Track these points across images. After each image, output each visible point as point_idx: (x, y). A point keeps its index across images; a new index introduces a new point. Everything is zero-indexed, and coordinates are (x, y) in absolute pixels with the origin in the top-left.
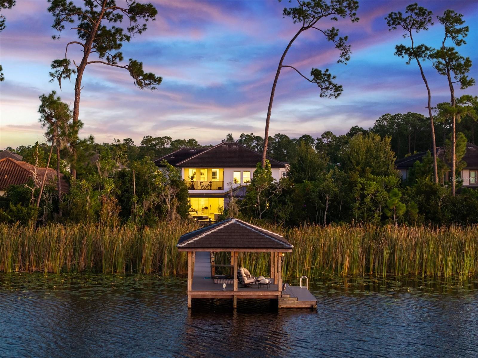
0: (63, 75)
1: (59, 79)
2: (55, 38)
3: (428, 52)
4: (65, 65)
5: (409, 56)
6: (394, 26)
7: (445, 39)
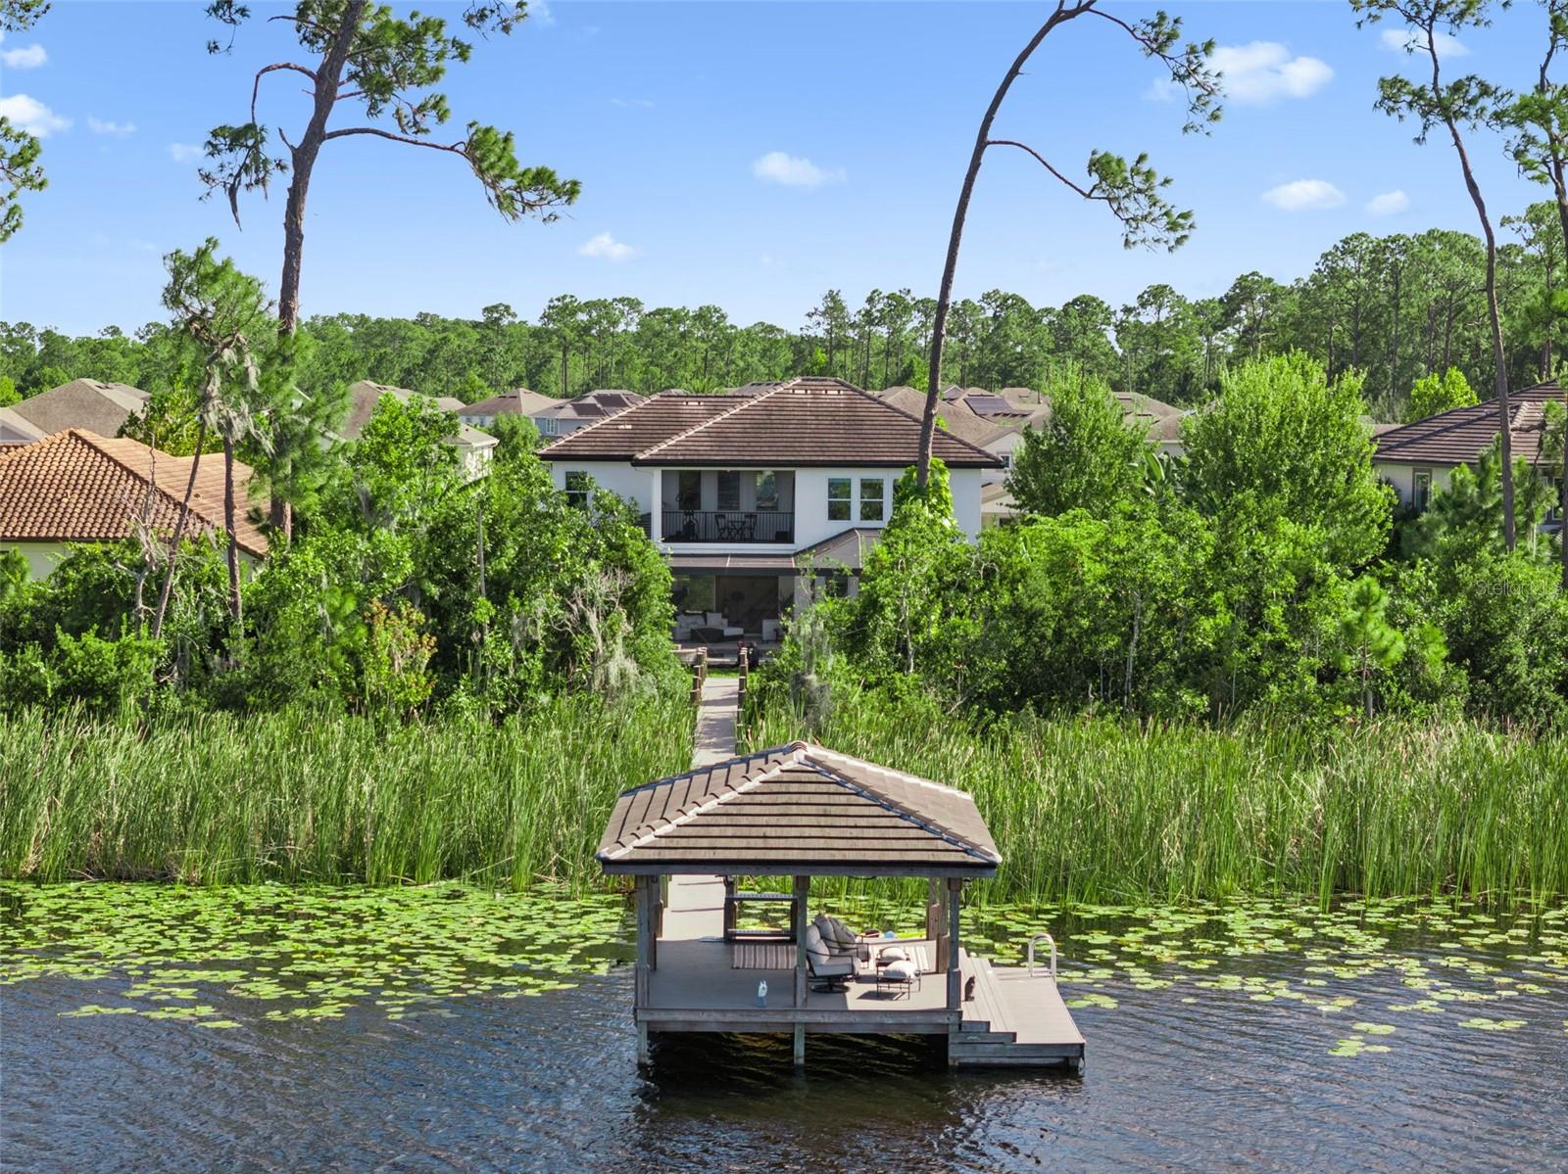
0: (245, 179)
1: (232, 192)
2: (216, 47)
3: (1487, 102)
4: (250, 142)
5: (1425, 114)
6: (1374, 10)
7: (1550, 55)
